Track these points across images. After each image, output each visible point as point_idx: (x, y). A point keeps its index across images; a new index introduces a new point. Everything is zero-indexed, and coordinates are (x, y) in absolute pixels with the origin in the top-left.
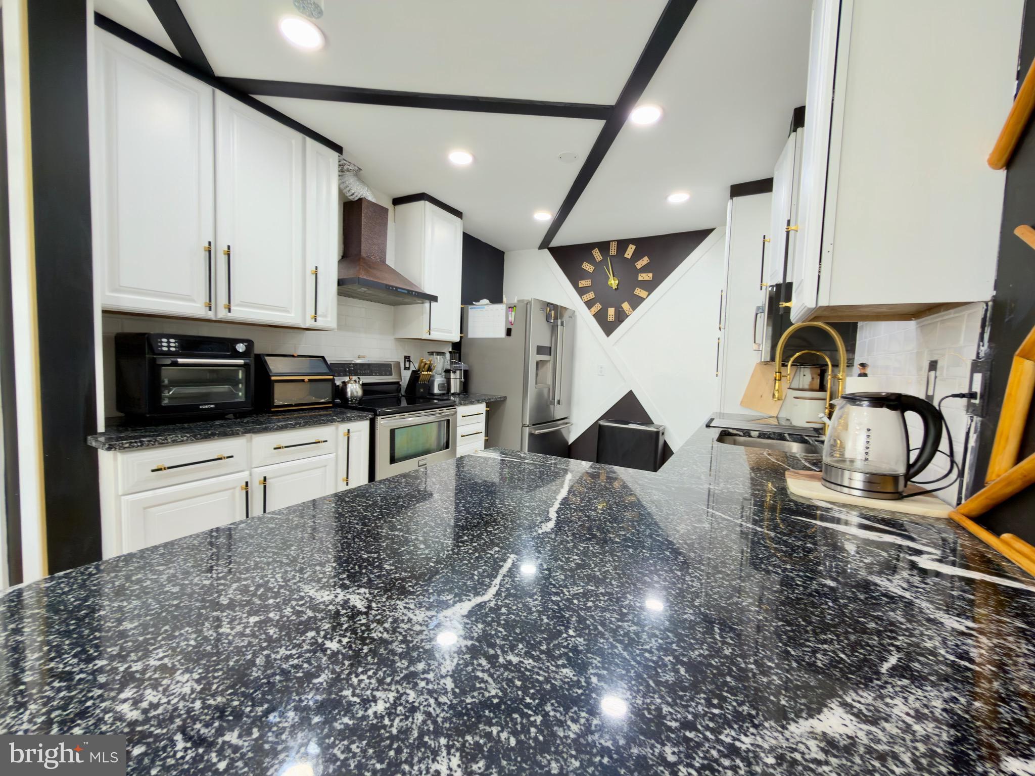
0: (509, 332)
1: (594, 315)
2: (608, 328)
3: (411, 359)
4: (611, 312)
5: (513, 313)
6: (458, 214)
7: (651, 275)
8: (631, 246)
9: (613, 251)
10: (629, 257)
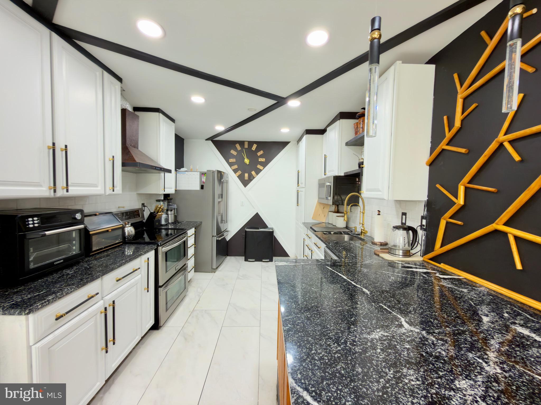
0: (202, 187)
1: (238, 177)
2: (245, 183)
3: (145, 205)
4: (246, 175)
5: (205, 177)
6: (173, 120)
7: (264, 159)
8: (255, 145)
9: (246, 146)
10: (254, 150)
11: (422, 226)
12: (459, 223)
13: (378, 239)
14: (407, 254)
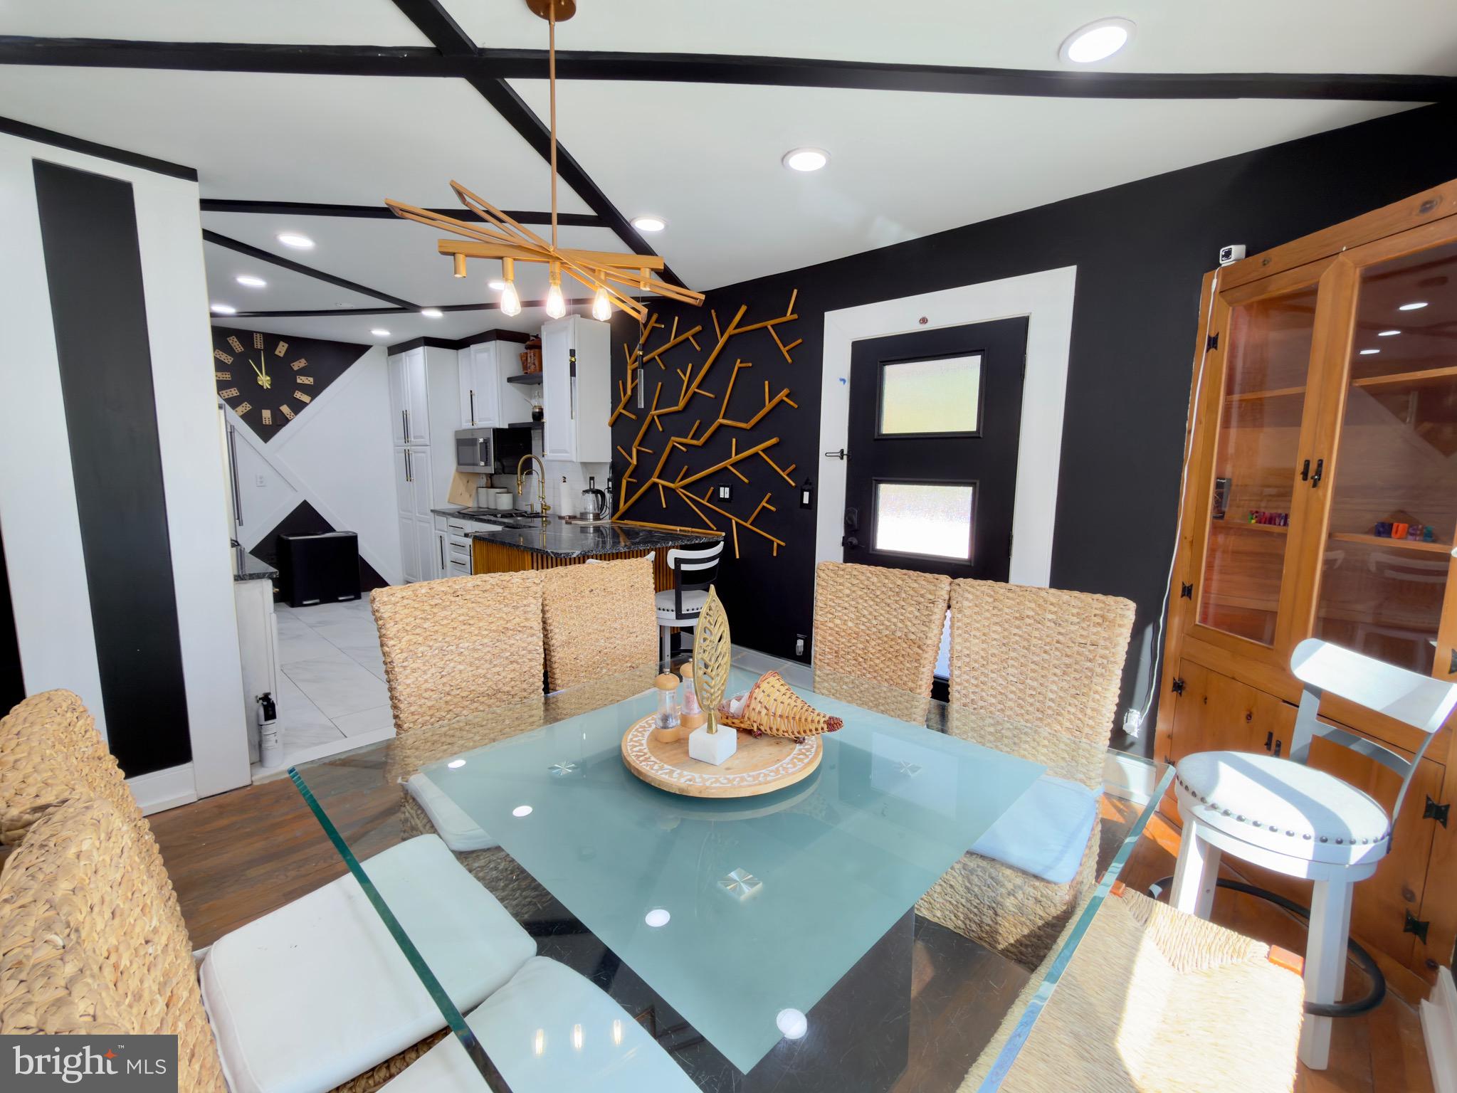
1: (243, 417)
2: (265, 432)
4: (266, 413)
7: (311, 379)
8: (282, 343)
9: (259, 343)
10: (281, 355)
11: (608, 488)
12: (634, 480)
13: (566, 511)
14: (597, 517)
